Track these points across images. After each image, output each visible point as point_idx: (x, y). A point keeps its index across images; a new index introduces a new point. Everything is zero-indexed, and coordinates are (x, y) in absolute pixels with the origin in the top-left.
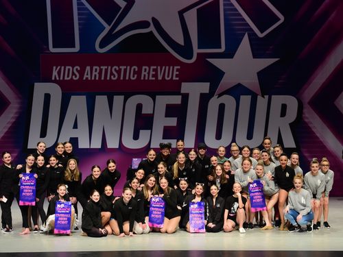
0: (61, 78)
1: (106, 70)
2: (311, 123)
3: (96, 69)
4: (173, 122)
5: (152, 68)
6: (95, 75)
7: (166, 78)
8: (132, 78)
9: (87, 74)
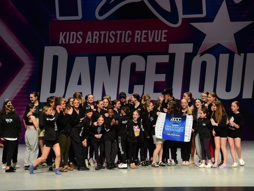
0: (67, 42)
1: (105, 35)
5: (144, 32)
6: (96, 39)
7: (156, 40)
9: (89, 39)
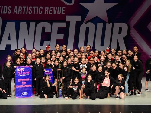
2: (135, 37)
3: (20, 8)
4: (61, 36)
8: (40, 13)
